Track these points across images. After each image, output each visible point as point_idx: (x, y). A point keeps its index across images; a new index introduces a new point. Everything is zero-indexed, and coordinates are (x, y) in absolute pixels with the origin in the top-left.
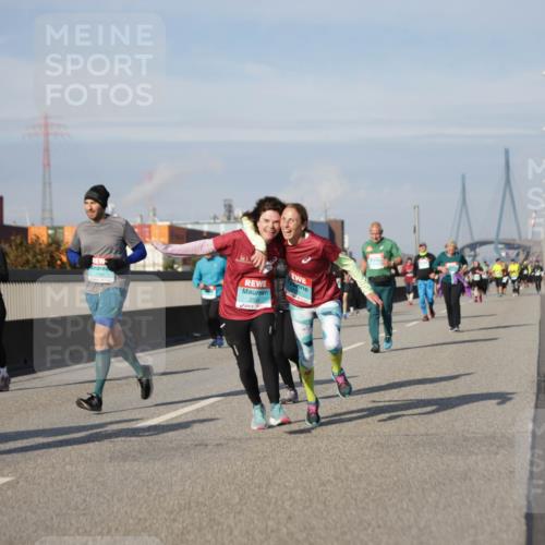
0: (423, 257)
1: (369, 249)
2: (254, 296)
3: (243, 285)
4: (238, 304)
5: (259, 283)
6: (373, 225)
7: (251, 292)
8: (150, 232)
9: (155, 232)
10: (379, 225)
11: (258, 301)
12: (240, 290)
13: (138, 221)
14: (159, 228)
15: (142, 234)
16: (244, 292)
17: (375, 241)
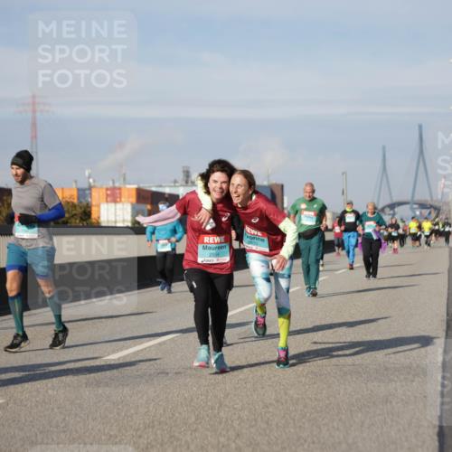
1: (303, 206)
2: (214, 251)
3: (203, 243)
4: (200, 260)
5: (217, 239)
6: (306, 185)
7: (210, 248)
8: (120, 193)
9: (125, 193)
10: (312, 185)
11: (217, 255)
12: (200, 247)
13: (111, 184)
14: (129, 190)
15: (114, 196)
16: (204, 248)
17: (308, 199)
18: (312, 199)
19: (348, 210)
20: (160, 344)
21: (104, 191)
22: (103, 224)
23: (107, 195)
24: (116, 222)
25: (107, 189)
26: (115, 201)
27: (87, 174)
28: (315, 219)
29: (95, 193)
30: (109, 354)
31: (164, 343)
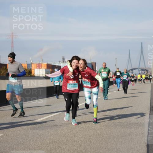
0: (118, 72)
1: (102, 70)
2: (73, 86)
3: (69, 83)
4: (68, 89)
5: (74, 82)
6: (103, 63)
7: (71, 85)
8: (41, 66)
10: (105, 63)
11: (74, 87)
12: (68, 84)
13: (38, 62)
14: (44, 64)
15: (39, 66)
16: (69, 85)
17: (104, 68)
18: (105, 68)
19: (117, 71)
20: (55, 116)
21: (36, 64)
22: (36, 76)
23: (37, 66)
24: (40, 75)
25: (37, 64)
26: (40, 68)
27: (30, 59)
28: (106, 74)
29: (33, 65)
30: (38, 119)
31: (56, 115)
